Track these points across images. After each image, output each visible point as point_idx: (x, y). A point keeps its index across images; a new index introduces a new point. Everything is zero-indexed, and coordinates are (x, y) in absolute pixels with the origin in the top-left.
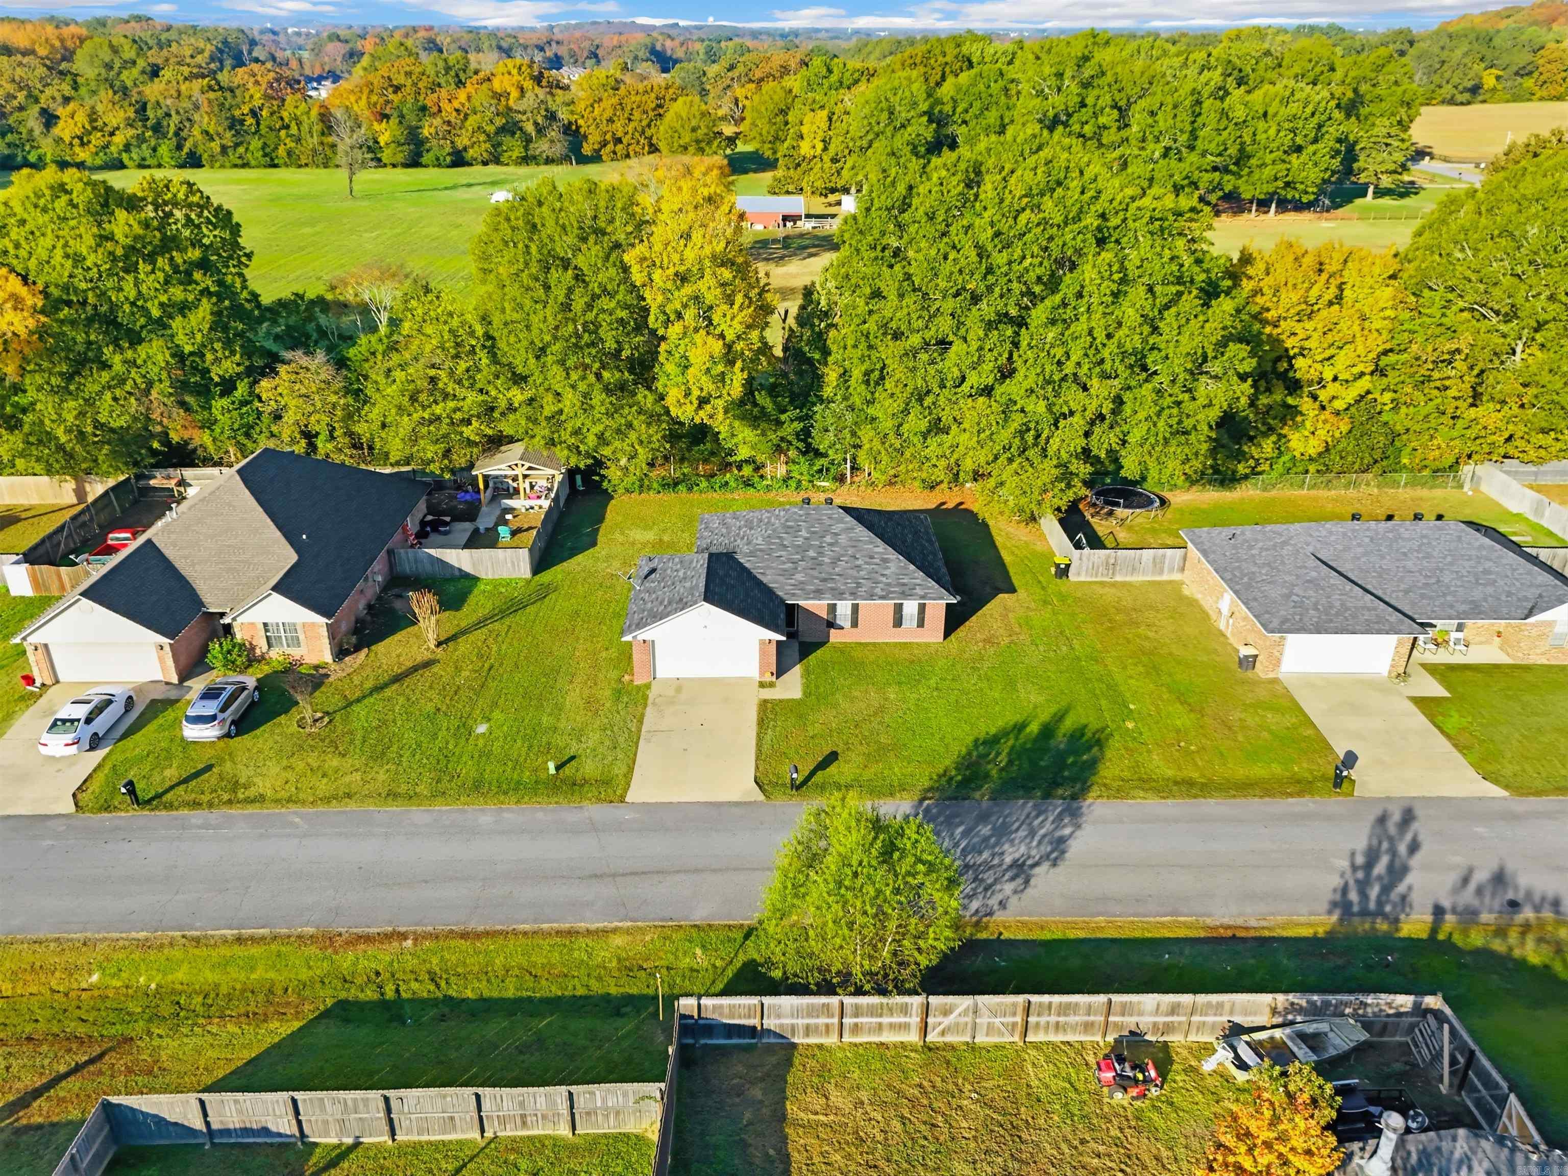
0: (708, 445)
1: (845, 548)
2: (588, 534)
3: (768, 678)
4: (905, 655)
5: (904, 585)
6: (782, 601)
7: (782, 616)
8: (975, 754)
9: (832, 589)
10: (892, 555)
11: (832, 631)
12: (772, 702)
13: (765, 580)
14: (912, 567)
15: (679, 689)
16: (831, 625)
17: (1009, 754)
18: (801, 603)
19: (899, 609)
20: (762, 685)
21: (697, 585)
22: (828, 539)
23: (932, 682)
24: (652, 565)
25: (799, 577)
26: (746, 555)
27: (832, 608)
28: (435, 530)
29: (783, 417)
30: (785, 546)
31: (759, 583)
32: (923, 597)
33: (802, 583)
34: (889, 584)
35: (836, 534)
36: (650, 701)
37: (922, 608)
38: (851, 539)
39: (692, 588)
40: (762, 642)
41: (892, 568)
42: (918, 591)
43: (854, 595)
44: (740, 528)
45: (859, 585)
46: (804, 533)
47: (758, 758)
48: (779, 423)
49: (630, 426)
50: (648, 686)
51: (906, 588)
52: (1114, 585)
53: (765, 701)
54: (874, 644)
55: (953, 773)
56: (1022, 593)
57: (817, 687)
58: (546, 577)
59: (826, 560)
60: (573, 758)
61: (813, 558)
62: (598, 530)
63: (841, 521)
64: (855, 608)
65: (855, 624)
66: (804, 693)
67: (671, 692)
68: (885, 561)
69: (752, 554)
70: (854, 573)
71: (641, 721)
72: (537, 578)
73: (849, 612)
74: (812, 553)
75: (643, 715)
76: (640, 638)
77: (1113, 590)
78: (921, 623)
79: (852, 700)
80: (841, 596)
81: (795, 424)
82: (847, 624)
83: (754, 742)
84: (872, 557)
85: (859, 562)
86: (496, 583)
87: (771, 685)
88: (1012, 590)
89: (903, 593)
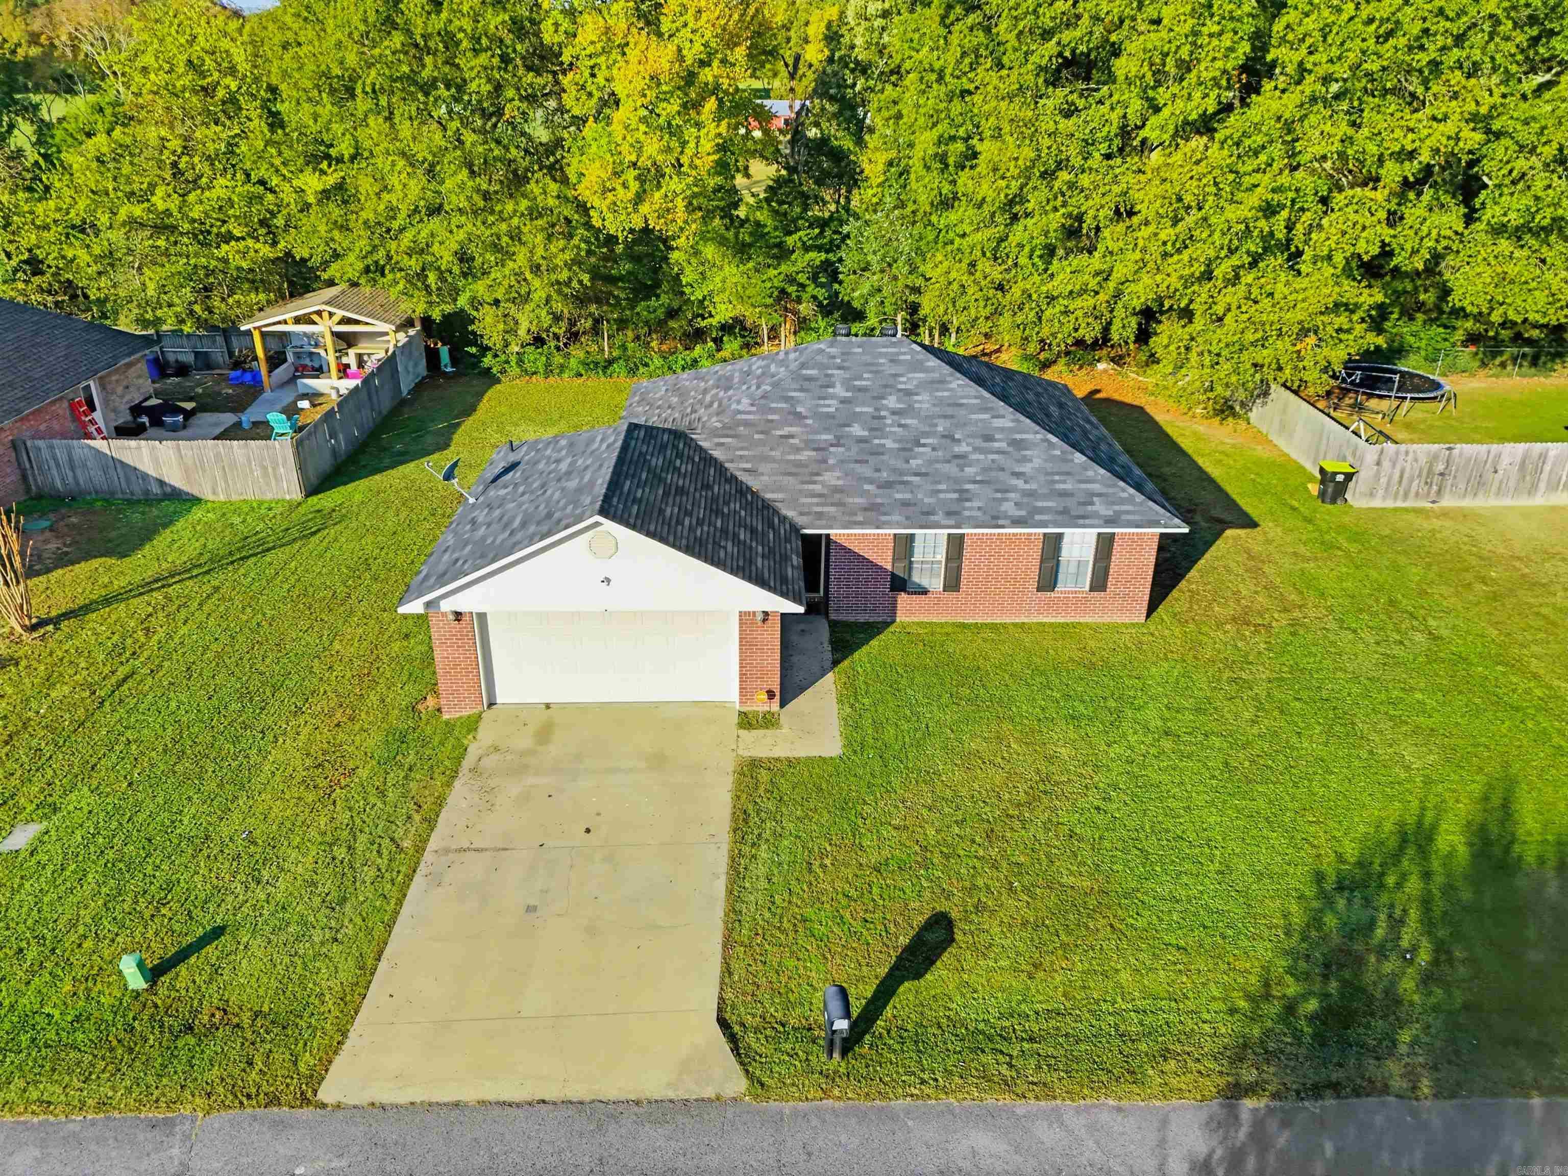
0: (664, 299)
1: (929, 419)
2: (439, 433)
3: (761, 704)
4: (1070, 651)
5: (1064, 494)
6: (795, 529)
7: (796, 560)
8: (1330, 921)
9: (905, 504)
10: (1033, 433)
11: (903, 599)
12: (770, 764)
13: (754, 484)
14: (1079, 458)
15: (544, 734)
16: (899, 584)
17: (1428, 925)
18: (835, 533)
19: (1053, 544)
20: (746, 721)
21: (592, 483)
22: (892, 402)
23: (1152, 715)
24: (512, 458)
25: (832, 478)
26: (715, 433)
27: (905, 545)
28: (157, 422)
29: (790, 241)
30: (800, 417)
31: (743, 491)
32: (1110, 521)
33: (837, 490)
34: (1031, 494)
35: (908, 393)
36: (468, 762)
37: (1105, 545)
38: (940, 402)
39: (579, 490)
40: (745, 618)
41: (1036, 461)
42: (1099, 507)
43: (954, 515)
44: (705, 391)
45: (964, 496)
46: (839, 390)
47: (728, 944)
48: (782, 253)
49: (516, 236)
50: (472, 725)
51: (1070, 503)
52: (1445, 514)
53: (754, 764)
54: (994, 627)
55: (1292, 989)
56: (1267, 525)
57: (878, 726)
58: (329, 499)
59: (889, 444)
60: (218, 932)
61: (861, 440)
62: (458, 425)
63: (916, 366)
64: (956, 545)
65: (953, 583)
66: (849, 744)
67: (524, 741)
68: (1018, 445)
69: (728, 430)
70: (951, 469)
71: (431, 823)
72: (314, 500)
73: (941, 556)
74: (857, 430)
75: (440, 802)
76: (446, 606)
77: (1448, 523)
78: (1099, 583)
79: (969, 760)
80: (925, 519)
81: (812, 255)
82: (936, 583)
83: (721, 885)
84: (989, 438)
85: (963, 448)
86: (225, 510)
87: (769, 721)
88: (1250, 523)
89: (1065, 511)
